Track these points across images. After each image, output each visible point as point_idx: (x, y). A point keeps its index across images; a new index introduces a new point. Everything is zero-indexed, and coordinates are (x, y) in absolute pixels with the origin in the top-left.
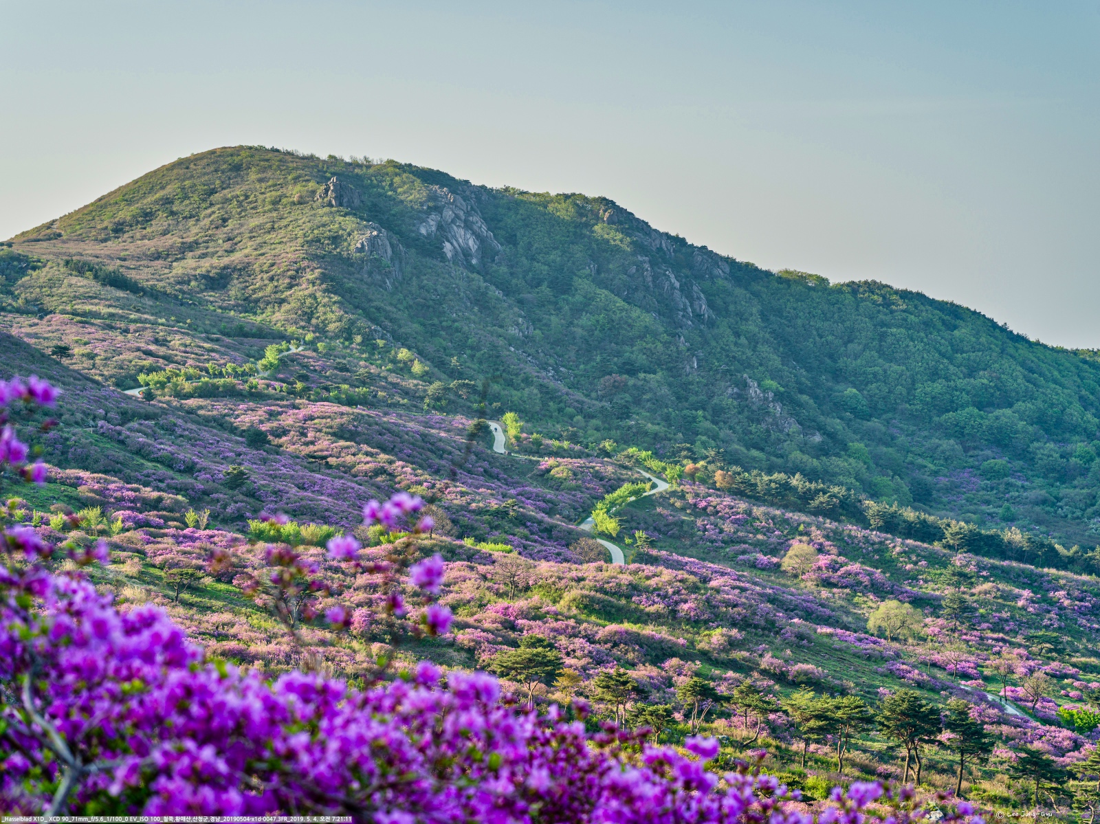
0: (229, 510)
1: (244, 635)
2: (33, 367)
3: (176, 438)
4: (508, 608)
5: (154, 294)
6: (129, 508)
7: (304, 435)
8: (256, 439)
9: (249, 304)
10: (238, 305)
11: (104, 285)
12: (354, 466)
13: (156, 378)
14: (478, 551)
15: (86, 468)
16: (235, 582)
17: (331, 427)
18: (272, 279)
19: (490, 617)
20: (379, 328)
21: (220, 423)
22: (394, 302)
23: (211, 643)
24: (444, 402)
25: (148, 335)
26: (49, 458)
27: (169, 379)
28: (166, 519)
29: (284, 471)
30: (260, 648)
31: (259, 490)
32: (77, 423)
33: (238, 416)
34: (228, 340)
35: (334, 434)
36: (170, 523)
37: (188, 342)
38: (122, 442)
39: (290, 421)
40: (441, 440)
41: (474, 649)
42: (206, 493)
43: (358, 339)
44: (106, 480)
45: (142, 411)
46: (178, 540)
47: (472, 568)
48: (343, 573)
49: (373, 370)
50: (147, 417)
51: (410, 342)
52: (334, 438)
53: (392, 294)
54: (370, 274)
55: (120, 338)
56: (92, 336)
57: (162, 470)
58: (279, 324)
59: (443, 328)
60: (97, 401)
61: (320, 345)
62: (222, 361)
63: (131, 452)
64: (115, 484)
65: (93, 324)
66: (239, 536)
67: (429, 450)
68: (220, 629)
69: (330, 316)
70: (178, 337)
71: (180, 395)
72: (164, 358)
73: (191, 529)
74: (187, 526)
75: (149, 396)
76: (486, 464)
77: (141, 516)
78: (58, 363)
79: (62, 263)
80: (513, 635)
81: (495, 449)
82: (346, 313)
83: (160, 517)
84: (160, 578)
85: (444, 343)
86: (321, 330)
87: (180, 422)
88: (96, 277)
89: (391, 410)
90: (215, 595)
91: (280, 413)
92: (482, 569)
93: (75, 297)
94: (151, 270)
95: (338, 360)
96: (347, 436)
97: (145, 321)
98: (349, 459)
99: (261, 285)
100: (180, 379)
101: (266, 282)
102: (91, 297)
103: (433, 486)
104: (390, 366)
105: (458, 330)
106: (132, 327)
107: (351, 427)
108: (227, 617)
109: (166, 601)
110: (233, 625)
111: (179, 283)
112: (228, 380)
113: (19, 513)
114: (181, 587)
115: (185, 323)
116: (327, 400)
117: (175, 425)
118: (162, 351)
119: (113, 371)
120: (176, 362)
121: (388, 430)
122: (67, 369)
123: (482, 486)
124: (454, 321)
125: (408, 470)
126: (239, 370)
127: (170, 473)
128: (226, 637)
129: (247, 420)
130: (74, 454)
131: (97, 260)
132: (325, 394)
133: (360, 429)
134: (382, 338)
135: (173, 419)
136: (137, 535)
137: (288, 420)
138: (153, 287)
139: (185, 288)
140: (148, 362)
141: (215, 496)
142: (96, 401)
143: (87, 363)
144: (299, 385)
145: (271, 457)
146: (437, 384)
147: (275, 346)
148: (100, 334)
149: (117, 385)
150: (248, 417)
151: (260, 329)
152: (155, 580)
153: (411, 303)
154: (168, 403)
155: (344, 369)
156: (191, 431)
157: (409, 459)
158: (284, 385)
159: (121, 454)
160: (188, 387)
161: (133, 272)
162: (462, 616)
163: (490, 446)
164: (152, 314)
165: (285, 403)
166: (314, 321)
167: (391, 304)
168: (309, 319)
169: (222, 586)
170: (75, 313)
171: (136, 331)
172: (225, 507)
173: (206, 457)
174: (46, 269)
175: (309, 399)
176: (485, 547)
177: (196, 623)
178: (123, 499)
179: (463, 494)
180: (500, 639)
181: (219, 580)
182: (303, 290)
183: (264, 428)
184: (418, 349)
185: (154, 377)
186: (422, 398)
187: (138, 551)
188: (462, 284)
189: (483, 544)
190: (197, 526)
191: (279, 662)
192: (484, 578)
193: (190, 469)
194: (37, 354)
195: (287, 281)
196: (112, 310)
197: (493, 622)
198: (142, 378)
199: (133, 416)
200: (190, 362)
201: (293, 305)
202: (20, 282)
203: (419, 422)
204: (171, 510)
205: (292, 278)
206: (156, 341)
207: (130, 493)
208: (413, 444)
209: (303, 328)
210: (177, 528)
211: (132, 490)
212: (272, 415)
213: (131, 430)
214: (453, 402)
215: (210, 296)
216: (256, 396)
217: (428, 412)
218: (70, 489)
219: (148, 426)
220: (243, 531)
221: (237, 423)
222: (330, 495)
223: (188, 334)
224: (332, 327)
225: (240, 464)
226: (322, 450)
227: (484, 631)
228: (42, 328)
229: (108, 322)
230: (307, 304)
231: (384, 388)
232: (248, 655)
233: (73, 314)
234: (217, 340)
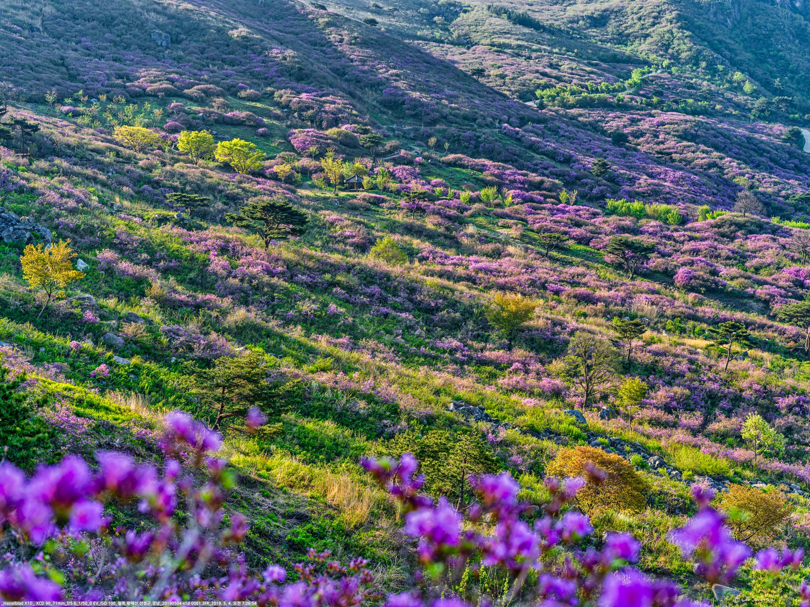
0: (594, 191)
1: (592, 283)
2: (458, 84)
3: (560, 137)
4: (798, 271)
5: (551, 30)
6: (519, 188)
7: (657, 136)
8: (619, 139)
9: (622, 38)
10: (613, 39)
11: (514, 24)
12: (693, 161)
13: (549, 93)
14: (781, 227)
15: (491, 159)
16: (591, 244)
17: (677, 131)
18: (640, 19)
19: (784, 277)
20: (720, 56)
21: (595, 127)
22: (733, 36)
23: (567, 288)
24: (767, 113)
25: (545, 61)
26: (465, 150)
27: (558, 93)
28: (546, 197)
29: (638, 163)
30: (604, 293)
31: (618, 176)
32: (487, 125)
33: (608, 122)
34: (604, 65)
35: (679, 137)
36: (548, 200)
37: (574, 67)
38: (519, 140)
39: (647, 126)
40: (762, 142)
41: (769, 301)
42: (578, 178)
43: (704, 64)
44: (503, 167)
45: (535, 117)
46: (552, 212)
47: (774, 240)
48: (675, 240)
49: (713, 88)
50: (539, 121)
51: (744, 67)
52: (679, 140)
53: (732, 30)
54: (715, 14)
55: (525, 63)
56: (504, 62)
57: (547, 161)
58: (644, 53)
59: (770, 56)
60: (503, 109)
61: (673, 69)
62: (599, 81)
63: (525, 147)
64: (510, 170)
65: (505, 53)
66: (598, 211)
67: (752, 149)
68: (575, 279)
69: (683, 47)
70: (567, 62)
71: (565, 105)
72: (556, 78)
73: (563, 205)
74: (560, 202)
75: (542, 106)
76: (796, 161)
77: (527, 194)
78: (477, 81)
79: (486, 7)
80: (800, 291)
81: (805, 150)
82: (695, 44)
83: (541, 195)
84: (535, 240)
85: (771, 68)
86: (675, 58)
87: (563, 125)
88: (509, 18)
89: (725, 119)
90: (575, 253)
91: (640, 120)
92: (782, 240)
93: (494, 33)
94: (551, 13)
95: (687, 80)
96: (689, 138)
97: (545, 50)
98: (690, 155)
99: (632, 24)
100: (566, 94)
101: (636, 21)
102: (506, 33)
103: (753, 177)
104: (727, 85)
105: (782, 58)
106: (534, 55)
107: (693, 131)
108: (581, 269)
109: (538, 256)
110: (585, 276)
111: (571, 22)
112: (602, 95)
113: (438, 190)
114: (551, 247)
115: (573, 52)
116: (676, 110)
117: (559, 128)
118: (555, 72)
119: (517, 88)
120: (565, 81)
121: (722, 134)
122: (483, 85)
123: (792, 178)
124: (779, 51)
125: (734, 164)
126: (611, 87)
127: (553, 163)
128: (578, 284)
129: (614, 125)
130: (483, 148)
131: (511, 5)
132: (675, 106)
133: (699, 133)
134: (722, 64)
135: (558, 124)
136: (524, 208)
137: (645, 125)
138: (551, 25)
139: (575, 25)
140: (543, 81)
141: (585, 180)
142: (501, 109)
143: (500, 81)
144: (655, 99)
145: (629, 152)
146: (762, 99)
147: (639, 70)
148: (510, 60)
149: (520, 97)
150: (615, 122)
151: (629, 57)
152: (532, 241)
153: (746, 36)
154: (556, 112)
155: (691, 87)
156: (571, 132)
157: (737, 157)
158: (644, 99)
159: (517, 149)
160: (572, 99)
161: (537, 14)
162: (763, 276)
163: (801, 148)
164: (549, 46)
165: (643, 112)
166: (670, 51)
167: (730, 38)
168: (667, 49)
169: (581, 247)
170: (493, 45)
171: (536, 58)
172: (591, 189)
173: (580, 152)
174: (474, 12)
175: (662, 110)
176: (787, 225)
177: (557, 273)
178: (515, 181)
179: (775, 183)
180: (790, 294)
181: (579, 243)
182: (663, 27)
183: (626, 131)
184: (749, 73)
185: (547, 92)
186: (750, 110)
187: (522, 220)
188: (787, 22)
189: (787, 222)
190: (568, 203)
191: (616, 304)
192: (784, 247)
193: (568, 160)
194: (462, 75)
195: (651, 20)
196: (520, 42)
197: (786, 281)
198: (538, 93)
199: (528, 121)
200: (575, 81)
201: (655, 38)
202: (454, 22)
203: (747, 128)
204: (550, 190)
205: (655, 18)
206: (551, 66)
207: (520, 177)
208: (740, 145)
209: (662, 56)
210: (553, 203)
211: (522, 175)
212: (633, 121)
213: (526, 131)
214: (775, 113)
215: (593, 32)
216: (623, 107)
217: (754, 121)
218: (478, 173)
219: (538, 128)
220: (603, 207)
221: (606, 127)
222: (672, 182)
223: (574, 60)
224: (683, 55)
225: (605, 158)
226: (669, 148)
227: (778, 287)
228: (469, 54)
229: (516, 51)
230: (666, 38)
231: (720, 102)
232: (593, 298)
233: (491, 45)
234: (597, 65)
